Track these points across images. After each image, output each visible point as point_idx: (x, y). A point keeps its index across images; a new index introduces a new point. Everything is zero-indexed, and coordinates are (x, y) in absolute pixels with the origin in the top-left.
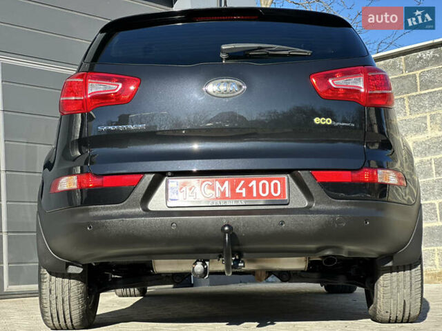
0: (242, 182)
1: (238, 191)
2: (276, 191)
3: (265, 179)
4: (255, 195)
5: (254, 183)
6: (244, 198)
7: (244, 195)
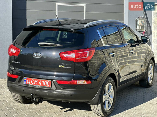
0: (41, 81)
1: (39, 83)
2: (48, 85)
3: (46, 81)
4: (43, 85)
5: (43, 81)
6: (40, 85)
7: (41, 84)
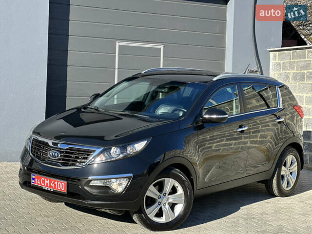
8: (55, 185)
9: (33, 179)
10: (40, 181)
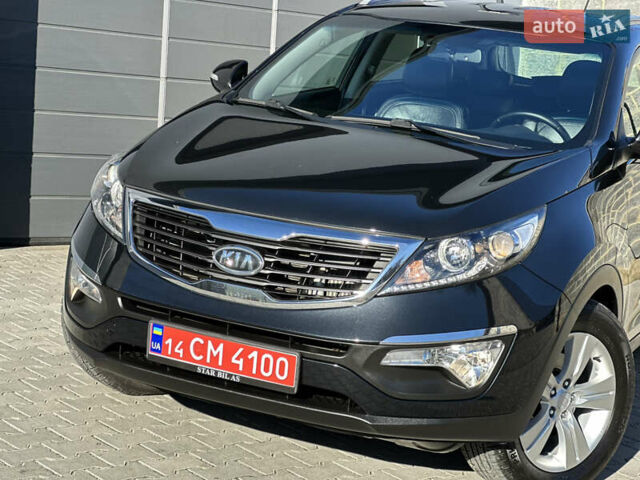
8: (248, 363)
9: (157, 339)
10: (185, 347)
